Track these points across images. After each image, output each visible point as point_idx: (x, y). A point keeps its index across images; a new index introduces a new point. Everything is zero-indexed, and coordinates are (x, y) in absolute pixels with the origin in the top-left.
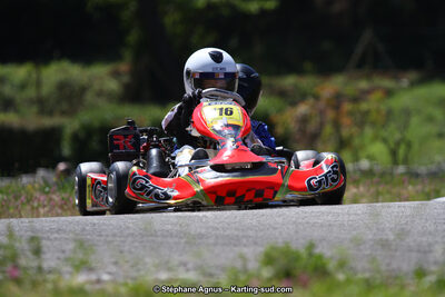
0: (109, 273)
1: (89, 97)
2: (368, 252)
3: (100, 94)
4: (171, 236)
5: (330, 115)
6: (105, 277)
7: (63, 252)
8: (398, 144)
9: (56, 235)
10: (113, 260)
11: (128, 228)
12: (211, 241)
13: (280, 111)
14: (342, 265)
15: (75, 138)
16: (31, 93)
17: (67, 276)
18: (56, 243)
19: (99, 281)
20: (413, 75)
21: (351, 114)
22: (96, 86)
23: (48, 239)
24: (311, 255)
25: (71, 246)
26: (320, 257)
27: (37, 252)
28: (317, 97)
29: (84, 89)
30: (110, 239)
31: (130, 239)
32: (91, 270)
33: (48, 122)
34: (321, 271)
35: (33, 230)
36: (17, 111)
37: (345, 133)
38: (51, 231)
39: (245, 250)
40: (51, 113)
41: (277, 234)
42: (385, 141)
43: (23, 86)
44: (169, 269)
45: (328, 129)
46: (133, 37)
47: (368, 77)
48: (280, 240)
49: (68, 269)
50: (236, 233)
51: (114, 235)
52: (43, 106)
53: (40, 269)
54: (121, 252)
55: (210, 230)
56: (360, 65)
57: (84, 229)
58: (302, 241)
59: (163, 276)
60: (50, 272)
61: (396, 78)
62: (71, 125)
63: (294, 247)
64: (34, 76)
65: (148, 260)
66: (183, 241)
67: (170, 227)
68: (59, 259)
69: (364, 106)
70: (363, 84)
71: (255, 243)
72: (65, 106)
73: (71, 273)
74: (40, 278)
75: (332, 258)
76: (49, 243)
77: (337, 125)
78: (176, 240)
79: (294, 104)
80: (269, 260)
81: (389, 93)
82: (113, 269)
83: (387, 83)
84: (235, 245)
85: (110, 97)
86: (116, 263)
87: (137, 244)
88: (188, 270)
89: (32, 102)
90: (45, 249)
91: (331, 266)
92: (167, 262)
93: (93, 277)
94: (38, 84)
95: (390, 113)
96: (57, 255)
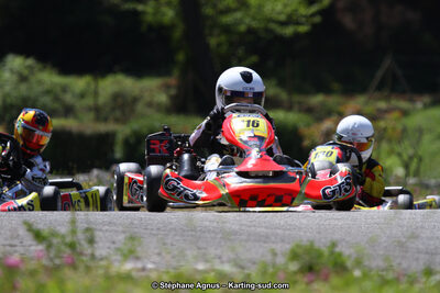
0: (154, 263)
1: (140, 107)
2: (381, 253)
3: (150, 105)
4: (209, 231)
6: (150, 266)
7: (114, 243)
8: (411, 158)
9: (107, 227)
10: (157, 251)
11: (171, 223)
12: (244, 237)
13: (308, 125)
14: (358, 263)
15: (126, 142)
16: (89, 101)
17: (116, 264)
18: (107, 234)
19: (144, 269)
20: (427, 99)
22: (147, 97)
23: (101, 230)
24: (332, 253)
25: (121, 237)
26: (340, 254)
27: (91, 241)
28: (341, 115)
29: (135, 100)
30: (154, 232)
31: (173, 233)
32: (138, 258)
33: (103, 128)
34: (340, 267)
35: (88, 222)
36: (76, 117)
38: (104, 224)
39: (274, 246)
40: (106, 120)
41: (302, 234)
42: (399, 155)
43: (82, 96)
44: (207, 261)
46: (181, 57)
47: (387, 98)
48: (305, 239)
49: (119, 257)
51: (159, 229)
52: (98, 113)
53: (93, 256)
54: (164, 244)
55: (243, 228)
56: (380, 88)
57: (132, 223)
58: (323, 240)
59: (201, 266)
60: (102, 259)
61: (412, 101)
62: (123, 131)
63: (317, 245)
64: (93, 87)
65: (188, 252)
66: (219, 236)
67: (207, 223)
68: (109, 248)
69: (382, 124)
70: (382, 105)
71: (283, 241)
72: (118, 113)
73: (119, 261)
74: (92, 264)
75: (349, 256)
76: (101, 234)
78: (213, 235)
79: (320, 119)
80: (294, 256)
81: (405, 113)
82: (157, 259)
83: (404, 104)
84: (265, 242)
85: (159, 108)
86: (159, 254)
87: (177, 238)
88: (222, 262)
89: (90, 109)
90: (97, 239)
91: (349, 264)
92: (204, 254)
93: (139, 265)
94: (96, 94)
95: (404, 130)
96: (108, 244)
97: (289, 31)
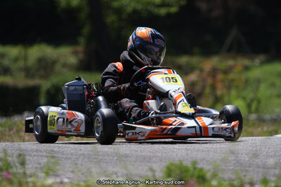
0: (68, 178)
1: (58, 67)
2: (232, 168)
3: (65, 65)
4: (108, 155)
5: (210, 81)
6: (66, 180)
7: (40, 164)
8: (252, 100)
9: (35, 153)
10: (71, 170)
11: (81, 150)
12: (133, 159)
14: (215, 175)
15: (48, 92)
16: (21, 64)
18: (35, 158)
19: (62, 183)
20: (262, 57)
21: (222, 81)
22: (62, 61)
23: (30, 155)
25: (45, 160)
26: (201, 170)
27: (23, 164)
28: (202, 70)
29: (54, 62)
30: (69, 156)
31: (81, 157)
32: (57, 176)
33: (31, 82)
34: (202, 179)
35: (20, 149)
36: (12, 75)
37: (219, 92)
38: (32, 151)
40: (33, 77)
41: (175, 155)
42: (244, 98)
43: (16, 60)
45: (208, 91)
46: (86, 30)
47: (234, 58)
48: (177, 159)
49: (43, 175)
50: (149, 154)
51: (72, 154)
52: (28, 72)
53: (25, 174)
54: (76, 164)
55: (133, 152)
56: (229, 50)
57: (53, 150)
58: (190, 160)
60: (31, 176)
61: (252, 59)
62: (45, 85)
63: (185, 163)
64: (23, 53)
65: (93, 170)
66: (115, 158)
67: (107, 150)
68: (36, 168)
69: (231, 76)
70: (231, 63)
71: (161, 161)
72: (42, 72)
73: (44, 178)
74: (24, 180)
75: (209, 170)
76: (30, 158)
77: (213, 87)
78: (111, 158)
79: (186, 74)
80: (169, 173)
81: (247, 68)
82: (71, 175)
83: (246, 62)
84: (148, 162)
85: (71, 67)
86: (73, 172)
88: (118, 177)
89: (21, 70)
90: (27, 162)
91: (208, 175)
92: (105, 171)
93: (58, 180)
94: (26, 59)
95: (247, 81)
96: (35, 166)
97: (163, 11)
